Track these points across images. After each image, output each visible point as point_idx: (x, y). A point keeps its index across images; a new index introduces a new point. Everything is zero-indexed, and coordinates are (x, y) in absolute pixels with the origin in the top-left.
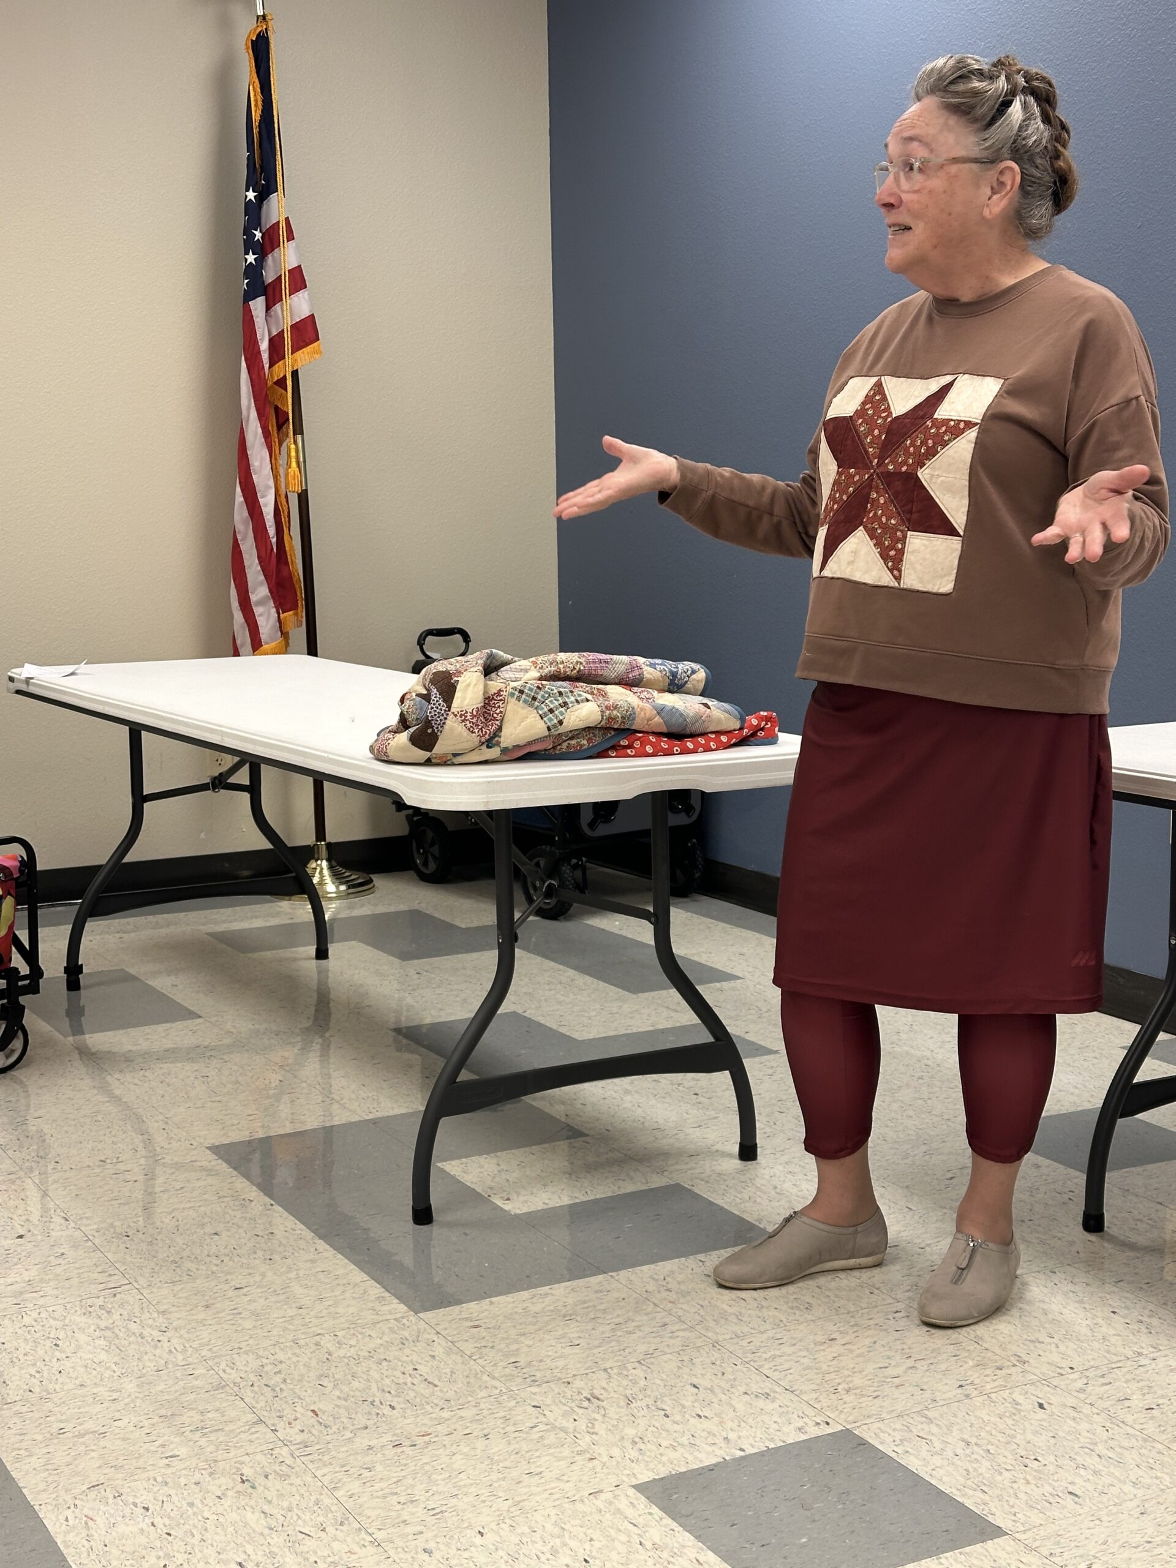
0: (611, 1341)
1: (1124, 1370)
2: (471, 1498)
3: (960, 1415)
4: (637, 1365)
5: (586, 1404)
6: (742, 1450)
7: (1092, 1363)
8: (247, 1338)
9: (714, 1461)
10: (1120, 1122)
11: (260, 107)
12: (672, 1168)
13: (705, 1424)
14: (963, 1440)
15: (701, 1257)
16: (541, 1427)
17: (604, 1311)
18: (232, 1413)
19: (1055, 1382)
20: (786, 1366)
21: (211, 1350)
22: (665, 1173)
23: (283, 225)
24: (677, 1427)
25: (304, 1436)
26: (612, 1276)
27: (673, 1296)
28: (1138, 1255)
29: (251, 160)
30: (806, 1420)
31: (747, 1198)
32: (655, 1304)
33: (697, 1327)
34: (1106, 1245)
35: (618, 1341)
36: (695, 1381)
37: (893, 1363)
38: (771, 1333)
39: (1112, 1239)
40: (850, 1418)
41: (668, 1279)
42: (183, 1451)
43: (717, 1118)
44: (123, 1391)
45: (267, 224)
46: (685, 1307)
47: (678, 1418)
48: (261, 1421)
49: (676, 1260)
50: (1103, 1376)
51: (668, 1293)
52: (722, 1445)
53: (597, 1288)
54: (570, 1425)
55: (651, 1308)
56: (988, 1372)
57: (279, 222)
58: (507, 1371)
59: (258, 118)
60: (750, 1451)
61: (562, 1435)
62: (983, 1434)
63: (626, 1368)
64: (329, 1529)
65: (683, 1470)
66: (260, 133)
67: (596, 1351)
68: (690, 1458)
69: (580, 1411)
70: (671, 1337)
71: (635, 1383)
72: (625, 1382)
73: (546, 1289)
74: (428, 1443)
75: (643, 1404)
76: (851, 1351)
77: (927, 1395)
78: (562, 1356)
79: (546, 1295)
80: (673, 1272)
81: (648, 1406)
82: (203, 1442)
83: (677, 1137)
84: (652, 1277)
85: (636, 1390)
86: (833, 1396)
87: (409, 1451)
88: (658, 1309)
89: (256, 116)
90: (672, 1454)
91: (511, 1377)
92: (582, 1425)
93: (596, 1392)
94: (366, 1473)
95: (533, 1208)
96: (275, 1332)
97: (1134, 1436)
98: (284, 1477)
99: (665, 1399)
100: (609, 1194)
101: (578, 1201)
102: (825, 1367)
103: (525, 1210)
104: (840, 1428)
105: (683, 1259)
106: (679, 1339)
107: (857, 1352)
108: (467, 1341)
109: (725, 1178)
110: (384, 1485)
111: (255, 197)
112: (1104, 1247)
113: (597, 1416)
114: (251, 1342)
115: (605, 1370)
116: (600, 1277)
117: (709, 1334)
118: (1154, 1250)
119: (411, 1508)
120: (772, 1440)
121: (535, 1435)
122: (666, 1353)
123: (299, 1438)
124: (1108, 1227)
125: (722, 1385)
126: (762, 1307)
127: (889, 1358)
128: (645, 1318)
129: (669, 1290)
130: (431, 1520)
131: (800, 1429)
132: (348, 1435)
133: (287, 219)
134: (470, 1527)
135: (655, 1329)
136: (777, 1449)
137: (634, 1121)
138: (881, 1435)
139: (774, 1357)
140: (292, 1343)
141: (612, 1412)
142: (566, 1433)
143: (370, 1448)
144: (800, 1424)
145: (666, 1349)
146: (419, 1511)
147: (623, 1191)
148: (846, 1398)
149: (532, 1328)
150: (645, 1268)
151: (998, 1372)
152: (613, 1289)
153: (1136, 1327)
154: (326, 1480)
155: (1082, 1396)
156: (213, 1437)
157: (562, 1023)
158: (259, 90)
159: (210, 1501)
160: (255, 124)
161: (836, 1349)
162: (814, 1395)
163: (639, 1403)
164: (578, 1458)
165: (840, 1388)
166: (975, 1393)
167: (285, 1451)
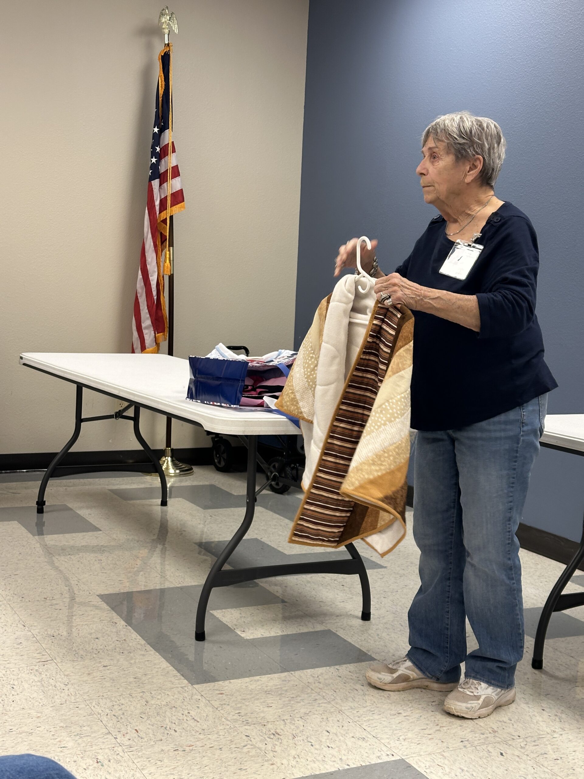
0: (287, 706)
1: (545, 740)
3: (460, 756)
4: (300, 719)
5: (272, 736)
6: (348, 765)
7: (530, 734)
8: (107, 691)
9: (333, 770)
10: (553, 614)
11: (164, 88)
12: (327, 622)
13: (331, 751)
14: (460, 769)
15: (337, 667)
16: (249, 746)
17: (286, 691)
18: (95, 728)
19: (510, 743)
20: (374, 725)
21: (88, 696)
22: (324, 624)
23: (170, 145)
24: (316, 752)
25: (131, 742)
26: (292, 674)
27: (321, 686)
28: (559, 682)
29: (157, 113)
30: (382, 753)
31: (363, 639)
32: (312, 689)
33: (333, 703)
34: (543, 676)
35: (291, 706)
36: (328, 729)
37: (429, 727)
38: (368, 708)
39: (546, 673)
40: (405, 753)
41: (320, 677)
42: (69, 745)
43: (352, 598)
44: (43, 713)
45: (163, 144)
46: (327, 692)
47: (317, 747)
48: (109, 733)
49: (325, 668)
50: (534, 741)
51: (318, 684)
52: (339, 762)
53: (284, 679)
54: (263, 747)
55: (309, 691)
56: (477, 735)
57: (168, 143)
58: (235, 717)
59: (162, 93)
60: (353, 766)
61: (258, 751)
62: (471, 766)
63: (294, 720)
65: (318, 773)
66: (162, 100)
67: (280, 710)
68: (322, 767)
69: (269, 740)
70: (318, 706)
71: (298, 728)
72: (293, 727)
73: (258, 678)
74: (191, 750)
75: (301, 739)
76: (408, 720)
77: (445, 744)
78: (263, 712)
79: (258, 680)
80: (322, 674)
81: (303, 740)
82: (80, 741)
83: (331, 606)
84: (311, 675)
85: (298, 731)
86: (397, 742)
87: (181, 753)
88: (313, 692)
89: (161, 92)
90: (313, 765)
91: (236, 721)
92: (269, 747)
93: (278, 731)
94: (159, 763)
95: (256, 637)
96: (121, 689)
97: (547, 772)
98: (118, 762)
99: (312, 737)
100: (294, 632)
101: (278, 634)
102: (394, 727)
103: (252, 637)
104: (399, 758)
105: (328, 668)
106: (322, 707)
107: (411, 720)
108: (216, 700)
109: (354, 628)
110: (167, 769)
111: (158, 131)
112: (542, 677)
113: (277, 743)
114: (109, 693)
115: (284, 720)
116: (286, 674)
117: (338, 706)
118: (567, 680)
120: (364, 761)
121: (245, 750)
122: (314, 714)
123: (128, 743)
124: (545, 667)
125: (342, 732)
126: (366, 694)
127: (427, 724)
128: (306, 696)
129: (320, 683)
131: (379, 757)
132: (153, 743)
133: (173, 142)
135: (310, 702)
136: (366, 766)
137: (311, 597)
138: (419, 763)
139: (369, 720)
140: (129, 695)
141: (285, 742)
142: (261, 750)
143: (162, 750)
144: (379, 754)
145: (315, 712)
147: (302, 631)
148: (403, 743)
149: (249, 697)
150: (309, 671)
151: (482, 736)
152: (291, 680)
153: (554, 718)
154: (139, 765)
155: (523, 750)
156: (85, 739)
157: (280, 546)
158: (163, 79)
159: (80, 770)
160: (161, 96)
161: (401, 718)
162: (388, 741)
163: (299, 738)
164: (266, 763)
165: (401, 738)
166: (469, 745)
167: (120, 749)
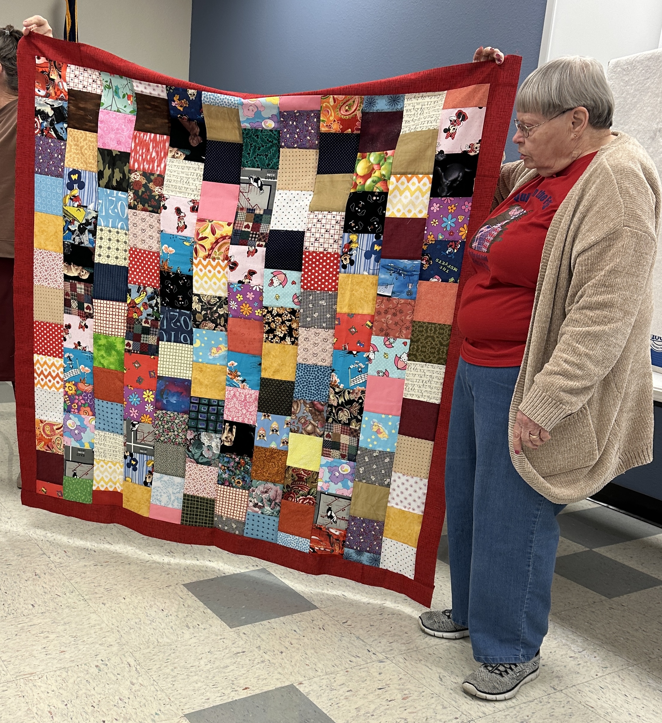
2: (122, 586)
9: (213, 577)
18: (33, 550)
25: (61, 560)
42: (13, 563)
48: (44, 554)
60: (228, 574)
64: (68, 594)
65: (203, 580)
66: (70, 36)
68: (205, 576)
74: (108, 565)
82: (22, 560)
87: (100, 567)
89: (68, 29)
94: (83, 575)
98: (51, 574)
110: (89, 579)
119: (99, 588)
123: (58, 560)
130: (106, 593)
132: (78, 560)
134: (120, 596)
143: (85, 566)
146: (102, 589)
154: (68, 577)
156: (25, 558)
159: (23, 581)
160: (68, 32)
167: (53, 565)
